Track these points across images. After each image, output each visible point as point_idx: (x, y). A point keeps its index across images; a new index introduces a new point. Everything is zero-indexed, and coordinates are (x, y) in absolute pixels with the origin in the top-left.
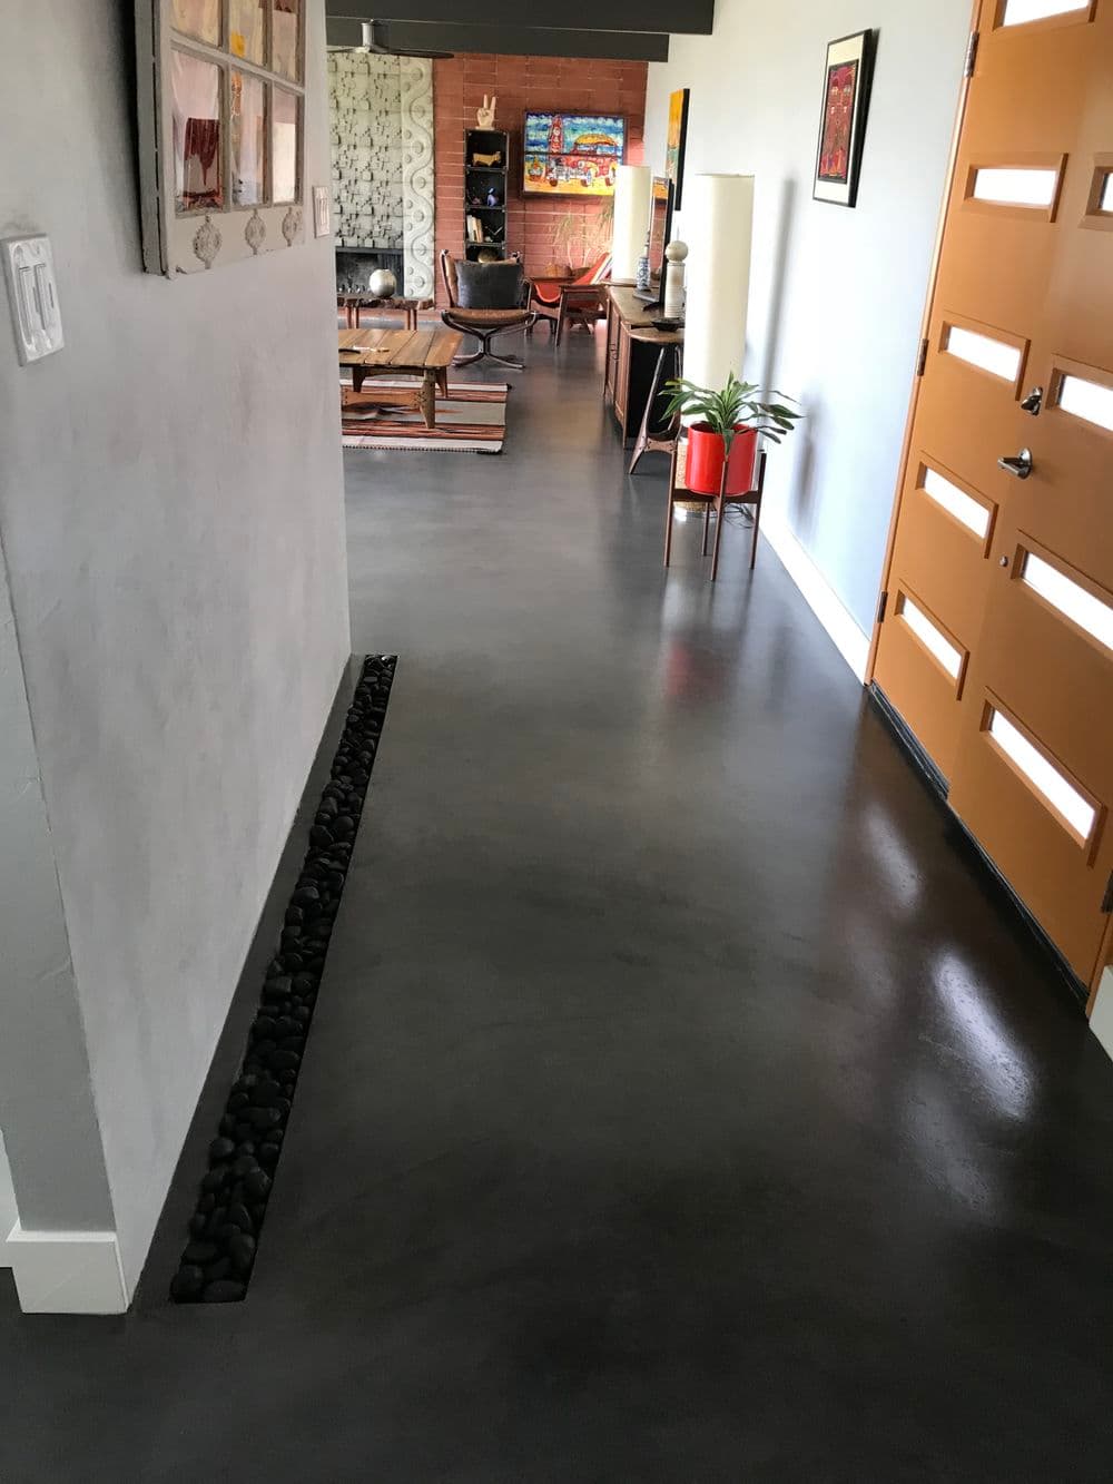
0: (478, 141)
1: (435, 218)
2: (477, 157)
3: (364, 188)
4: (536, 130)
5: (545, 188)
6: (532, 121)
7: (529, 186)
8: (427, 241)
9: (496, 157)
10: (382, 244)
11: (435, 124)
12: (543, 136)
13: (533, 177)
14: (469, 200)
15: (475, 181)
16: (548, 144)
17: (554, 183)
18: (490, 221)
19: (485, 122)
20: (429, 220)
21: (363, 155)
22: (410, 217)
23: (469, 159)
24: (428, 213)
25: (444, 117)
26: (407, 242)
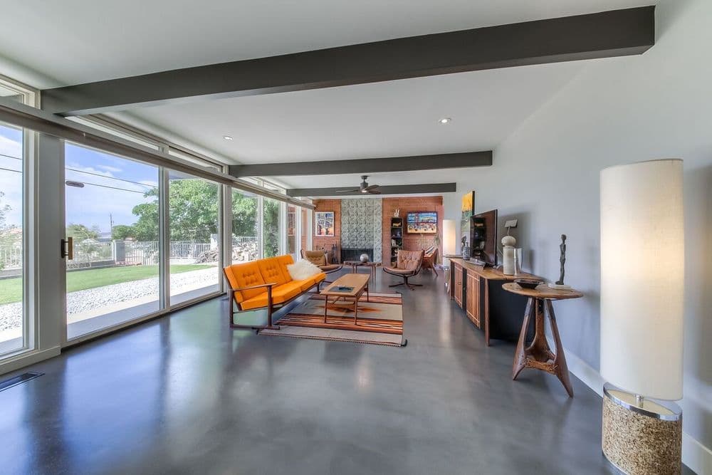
0: (394, 220)
1: (382, 240)
2: (394, 224)
3: (363, 234)
4: (411, 217)
5: (414, 231)
6: (410, 215)
7: (409, 231)
8: (380, 246)
9: (400, 224)
10: (368, 248)
11: (383, 217)
12: (413, 218)
13: (410, 229)
14: (392, 235)
15: (393, 230)
16: (415, 220)
17: (416, 230)
18: (398, 240)
19: (397, 215)
20: (381, 241)
21: (363, 226)
22: (375, 240)
23: (392, 225)
24: (381, 239)
25: (386, 216)
26: (374, 247)
